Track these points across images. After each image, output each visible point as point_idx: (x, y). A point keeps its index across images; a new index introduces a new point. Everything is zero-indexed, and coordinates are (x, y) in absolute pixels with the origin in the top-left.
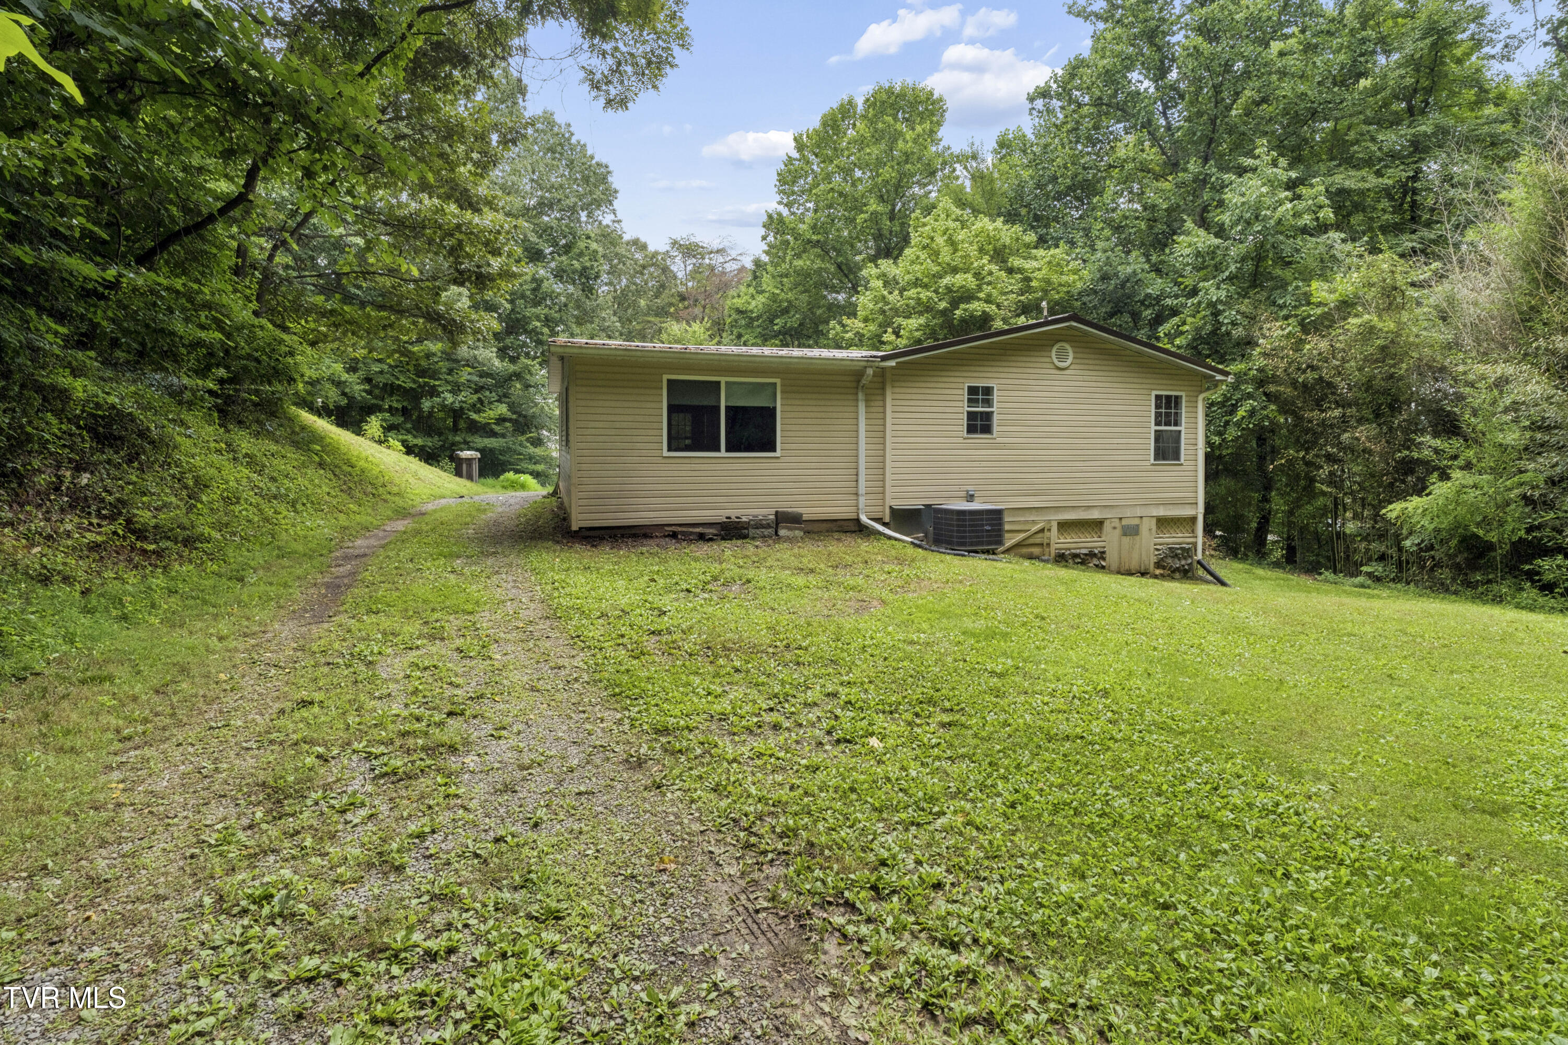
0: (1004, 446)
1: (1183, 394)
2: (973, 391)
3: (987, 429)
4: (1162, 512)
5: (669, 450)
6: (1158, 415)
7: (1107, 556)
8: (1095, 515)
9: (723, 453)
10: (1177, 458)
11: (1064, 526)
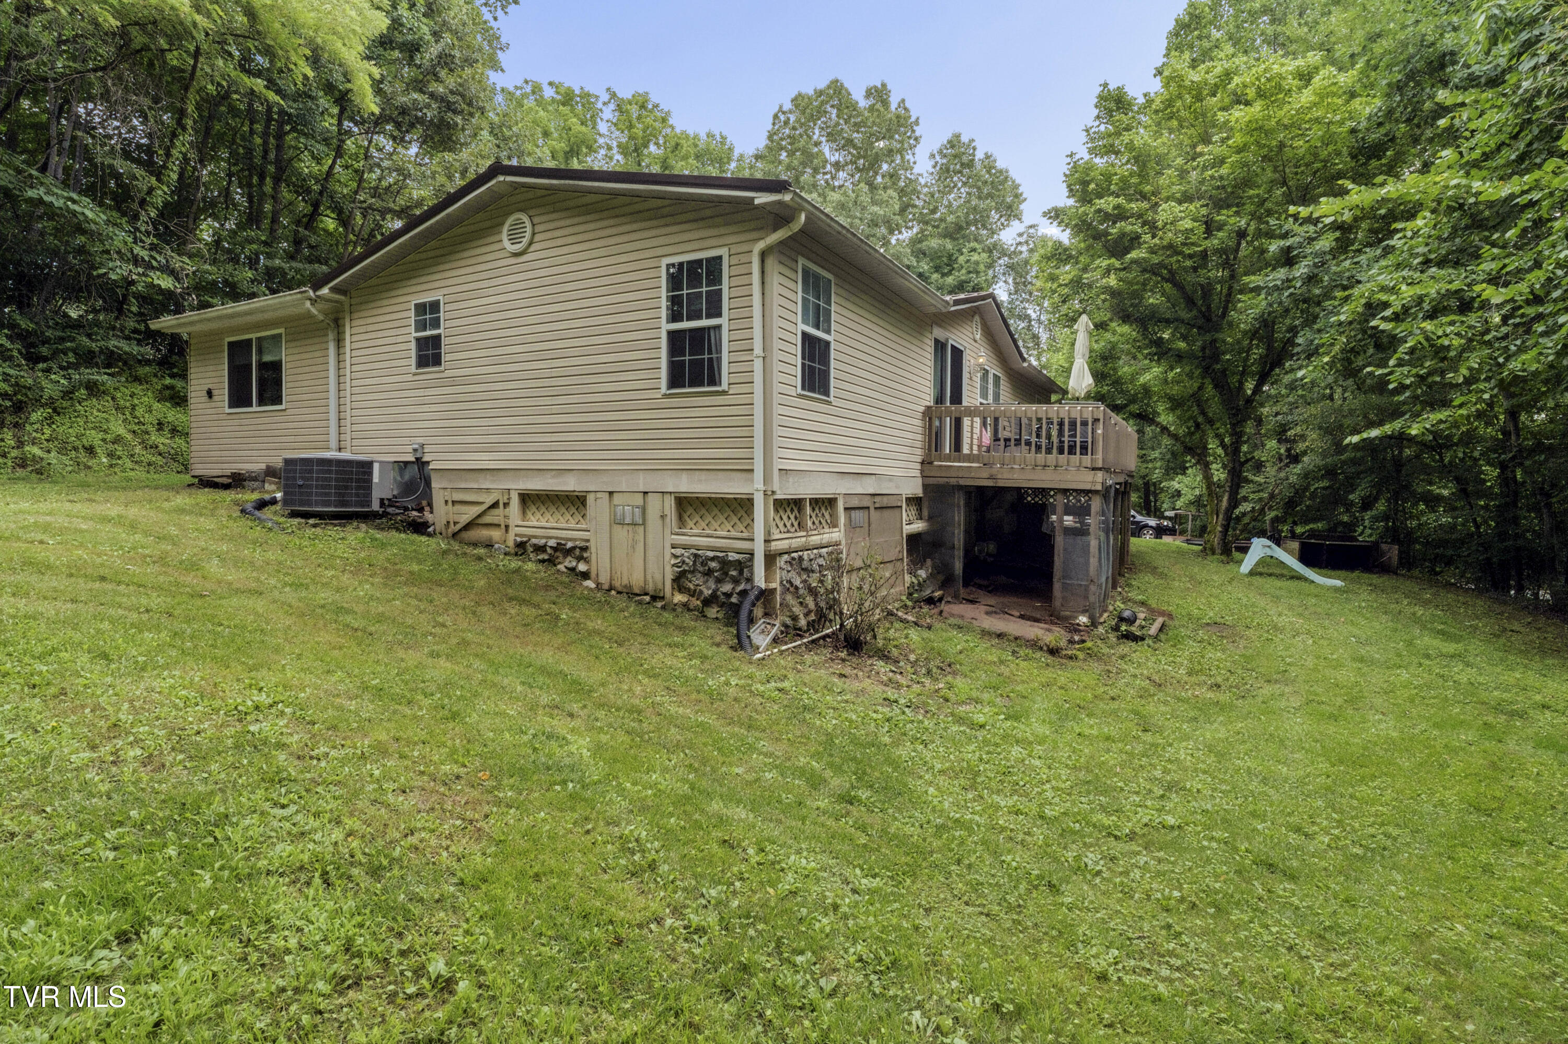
0: (453, 382)
1: (723, 252)
2: (421, 309)
3: (437, 361)
4: (687, 485)
5: (230, 407)
6: (675, 301)
7: (593, 554)
8: (570, 484)
9: (255, 408)
10: (714, 380)
11: (528, 499)
